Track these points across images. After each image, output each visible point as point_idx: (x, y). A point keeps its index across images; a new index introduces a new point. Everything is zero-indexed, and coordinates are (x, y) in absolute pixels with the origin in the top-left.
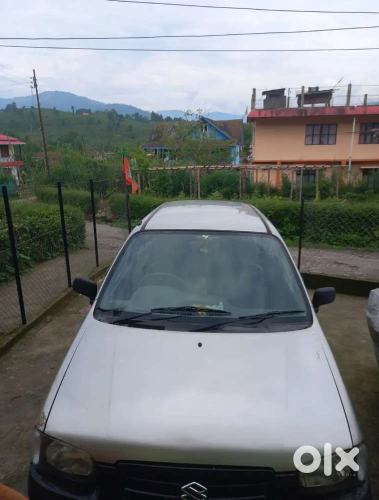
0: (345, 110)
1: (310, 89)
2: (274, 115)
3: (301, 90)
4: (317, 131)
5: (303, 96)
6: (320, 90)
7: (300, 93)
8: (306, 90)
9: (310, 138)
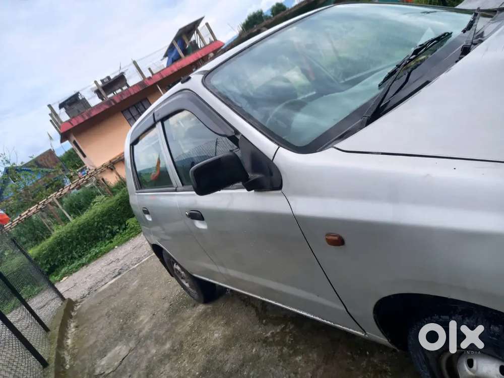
0: (145, 82)
1: (102, 81)
3: (95, 85)
4: (135, 113)
5: (101, 90)
6: (112, 77)
7: (97, 88)
8: (100, 83)
9: (133, 121)
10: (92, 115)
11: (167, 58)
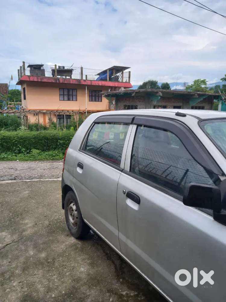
0: (81, 81)
2: (40, 80)
3: (54, 67)
4: (66, 93)
5: (56, 71)
6: (66, 68)
7: (54, 69)
8: (57, 67)
9: (62, 96)
10: (43, 81)
11: (99, 76)
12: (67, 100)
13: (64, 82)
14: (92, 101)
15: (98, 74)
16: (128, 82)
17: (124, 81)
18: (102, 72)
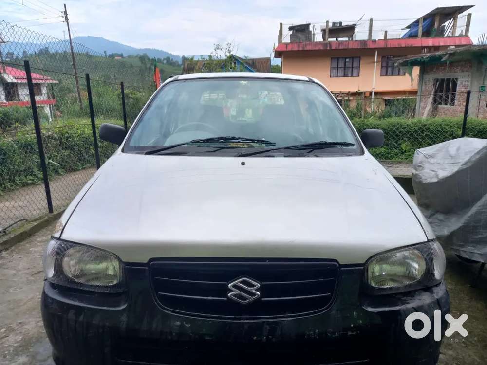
0: (368, 43)
1: (334, 24)
2: (301, 49)
3: (325, 24)
4: (341, 64)
5: (327, 31)
6: (344, 24)
7: (325, 28)
8: (330, 25)
9: (335, 71)
10: (306, 49)
11: (408, 30)
12: (343, 75)
13: (338, 48)
14: (386, 75)
15: (409, 27)
16: (464, 34)
17: (457, 34)
18: (413, 23)
